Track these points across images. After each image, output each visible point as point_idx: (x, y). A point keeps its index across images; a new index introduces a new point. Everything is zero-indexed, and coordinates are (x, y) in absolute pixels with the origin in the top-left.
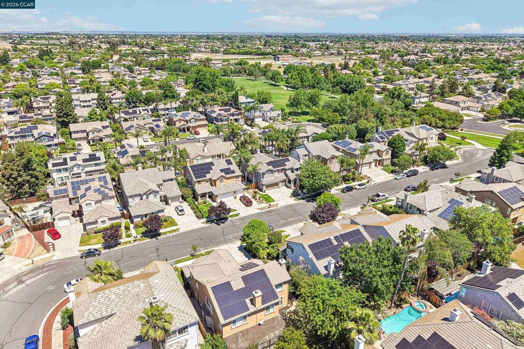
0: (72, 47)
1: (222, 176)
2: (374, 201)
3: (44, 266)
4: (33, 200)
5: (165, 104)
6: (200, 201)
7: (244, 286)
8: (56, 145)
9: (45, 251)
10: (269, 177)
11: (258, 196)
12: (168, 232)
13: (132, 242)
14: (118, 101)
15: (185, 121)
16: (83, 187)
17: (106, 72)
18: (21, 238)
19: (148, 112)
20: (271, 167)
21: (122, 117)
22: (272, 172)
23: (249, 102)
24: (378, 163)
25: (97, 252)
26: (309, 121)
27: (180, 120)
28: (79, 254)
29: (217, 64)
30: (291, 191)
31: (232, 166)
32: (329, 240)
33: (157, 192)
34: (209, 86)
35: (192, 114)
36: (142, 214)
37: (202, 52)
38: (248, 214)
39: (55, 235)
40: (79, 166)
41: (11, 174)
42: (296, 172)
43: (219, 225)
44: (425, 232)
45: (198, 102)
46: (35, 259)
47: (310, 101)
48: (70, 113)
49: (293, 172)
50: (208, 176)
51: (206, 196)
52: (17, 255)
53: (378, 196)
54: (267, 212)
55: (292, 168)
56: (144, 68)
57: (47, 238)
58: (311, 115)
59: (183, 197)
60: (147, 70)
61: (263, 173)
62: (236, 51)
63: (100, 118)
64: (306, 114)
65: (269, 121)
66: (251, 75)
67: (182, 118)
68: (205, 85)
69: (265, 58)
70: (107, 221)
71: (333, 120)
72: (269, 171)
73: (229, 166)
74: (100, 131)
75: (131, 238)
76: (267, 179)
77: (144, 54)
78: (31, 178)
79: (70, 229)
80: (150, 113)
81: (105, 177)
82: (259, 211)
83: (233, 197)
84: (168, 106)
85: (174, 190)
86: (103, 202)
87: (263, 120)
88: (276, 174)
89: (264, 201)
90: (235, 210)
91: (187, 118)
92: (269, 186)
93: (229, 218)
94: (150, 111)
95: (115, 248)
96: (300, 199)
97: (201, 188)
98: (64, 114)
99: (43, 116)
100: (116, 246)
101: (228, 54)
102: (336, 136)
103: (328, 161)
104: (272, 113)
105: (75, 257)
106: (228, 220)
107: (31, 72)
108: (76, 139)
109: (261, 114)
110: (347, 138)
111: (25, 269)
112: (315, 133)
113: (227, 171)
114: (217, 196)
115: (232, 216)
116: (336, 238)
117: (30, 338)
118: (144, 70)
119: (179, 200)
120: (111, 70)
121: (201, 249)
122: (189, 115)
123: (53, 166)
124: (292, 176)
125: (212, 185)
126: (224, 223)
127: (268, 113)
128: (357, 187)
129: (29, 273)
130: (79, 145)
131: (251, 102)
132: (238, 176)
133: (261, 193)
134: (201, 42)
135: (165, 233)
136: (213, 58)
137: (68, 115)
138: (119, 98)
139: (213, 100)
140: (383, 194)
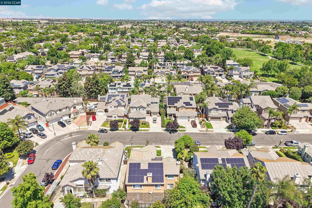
0: (158, 28)
1: (183, 106)
2: (287, 145)
3: (83, 132)
4: (96, 100)
5: (180, 61)
6: (168, 118)
7: (147, 168)
8: (120, 76)
9: (87, 125)
10: (215, 113)
11: (203, 122)
12: (143, 130)
13: (124, 130)
14: (161, 57)
15: (187, 72)
16: (113, 98)
17: (165, 41)
18: (81, 116)
19: (172, 65)
20: (217, 107)
21: (157, 66)
22: (217, 110)
23: (235, 65)
24: (308, 119)
25: (105, 131)
26: (274, 82)
27: (184, 71)
28: (98, 130)
29: (231, 40)
30: (228, 124)
31: (193, 101)
32: (217, 159)
33: (145, 108)
34: (214, 53)
35: (193, 68)
36: (134, 117)
37: (228, 32)
38: (191, 131)
39: (94, 119)
40: (120, 88)
41: (88, 87)
42: (234, 113)
43: (170, 133)
44: (297, 176)
45: (200, 62)
46: (80, 127)
47: (279, 68)
48: (132, 61)
49: (232, 112)
50: (176, 105)
51: (172, 116)
52: (76, 124)
53: (292, 142)
54: (204, 134)
55: (233, 110)
56: (186, 40)
57: (91, 119)
58: (276, 78)
59: (159, 113)
60: (187, 41)
61: (210, 109)
62: (250, 32)
63: (145, 66)
64: (273, 76)
65: (243, 78)
66: (249, 47)
67: (186, 70)
68: (212, 52)
69: (269, 37)
70: (117, 117)
71: (291, 84)
72: (214, 108)
73: (190, 101)
74: (141, 72)
75: (124, 129)
76: (213, 114)
77: (192, 32)
78: (96, 90)
79: (101, 117)
80: (173, 66)
81: (124, 95)
82: (199, 132)
83: (187, 120)
84: (182, 63)
85: (156, 108)
86: (118, 107)
87: (240, 77)
88: (220, 112)
89: (206, 127)
90: (185, 128)
91: (189, 71)
92: (213, 118)
93: (179, 131)
94: (173, 64)
95: (115, 132)
96: (231, 131)
97: (170, 111)
98: (129, 62)
99: (122, 62)
100: (115, 130)
101: (244, 33)
102: (282, 94)
103: (263, 110)
104: (247, 73)
105: (96, 131)
106: (178, 132)
107: (131, 40)
108: (130, 75)
109: (239, 73)
110: (288, 97)
111: (75, 130)
112: (267, 90)
113: (188, 104)
114: (177, 117)
115: (180, 131)
116: (223, 160)
117: (58, 160)
118: (185, 41)
119: (157, 115)
120: (168, 41)
121: (153, 144)
122: (190, 69)
123: (109, 86)
124: (231, 115)
125: (177, 110)
126: (174, 133)
127: (243, 73)
128: (280, 133)
129: (75, 133)
130: (130, 78)
131: (236, 65)
132: (193, 108)
133: (207, 121)
134: (231, 25)
135: (141, 130)
136: (230, 36)
137: (131, 63)
138: (161, 56)
139: (210, 61)
140: (296, 142)
